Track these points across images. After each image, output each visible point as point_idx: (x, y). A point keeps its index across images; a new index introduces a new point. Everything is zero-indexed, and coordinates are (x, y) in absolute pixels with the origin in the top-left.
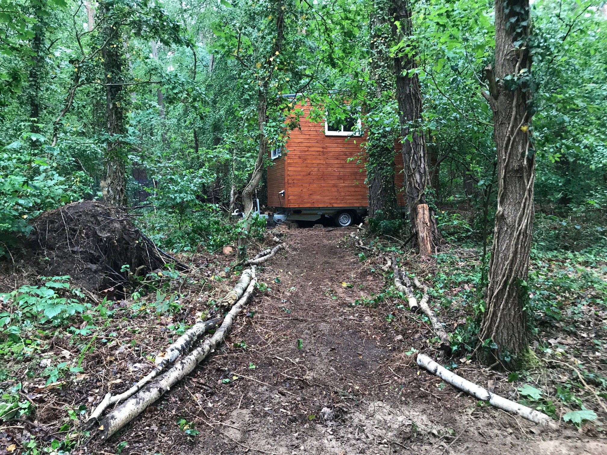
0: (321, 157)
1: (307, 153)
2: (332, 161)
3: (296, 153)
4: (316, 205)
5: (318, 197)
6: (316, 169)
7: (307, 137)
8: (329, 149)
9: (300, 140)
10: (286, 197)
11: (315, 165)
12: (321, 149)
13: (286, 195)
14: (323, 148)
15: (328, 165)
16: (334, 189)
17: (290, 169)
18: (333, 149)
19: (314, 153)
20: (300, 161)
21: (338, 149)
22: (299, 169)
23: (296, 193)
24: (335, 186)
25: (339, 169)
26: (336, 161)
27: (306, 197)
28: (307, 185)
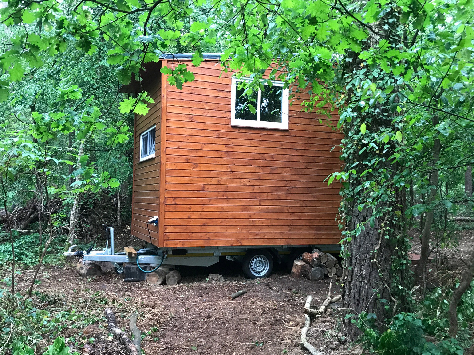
0: (222, 161)
1: (200, 154)
2: (241, 169)
3: (181, 152)
4: (213, 243)
5: (218, 229)
6: (214, 181)
7: (201, 126)
8: (237, 149)
9: (188, 132)
10: (161, 229)
11: (213, 174)
12: (224, 148)
13: (160, 225)
14: (227, 145)
15: (235, 175)
16: (244, 215)
17: (169, 179)
18: (243, 149)
19: (212, 154)
20: (187, 166)
21: (252, 149)
22: (186, 180)
23: (179, 222)
24: (245, 210)
25: (254, 183)
26: (248, 169)
27: (197, 229)
28: (198, 208)
